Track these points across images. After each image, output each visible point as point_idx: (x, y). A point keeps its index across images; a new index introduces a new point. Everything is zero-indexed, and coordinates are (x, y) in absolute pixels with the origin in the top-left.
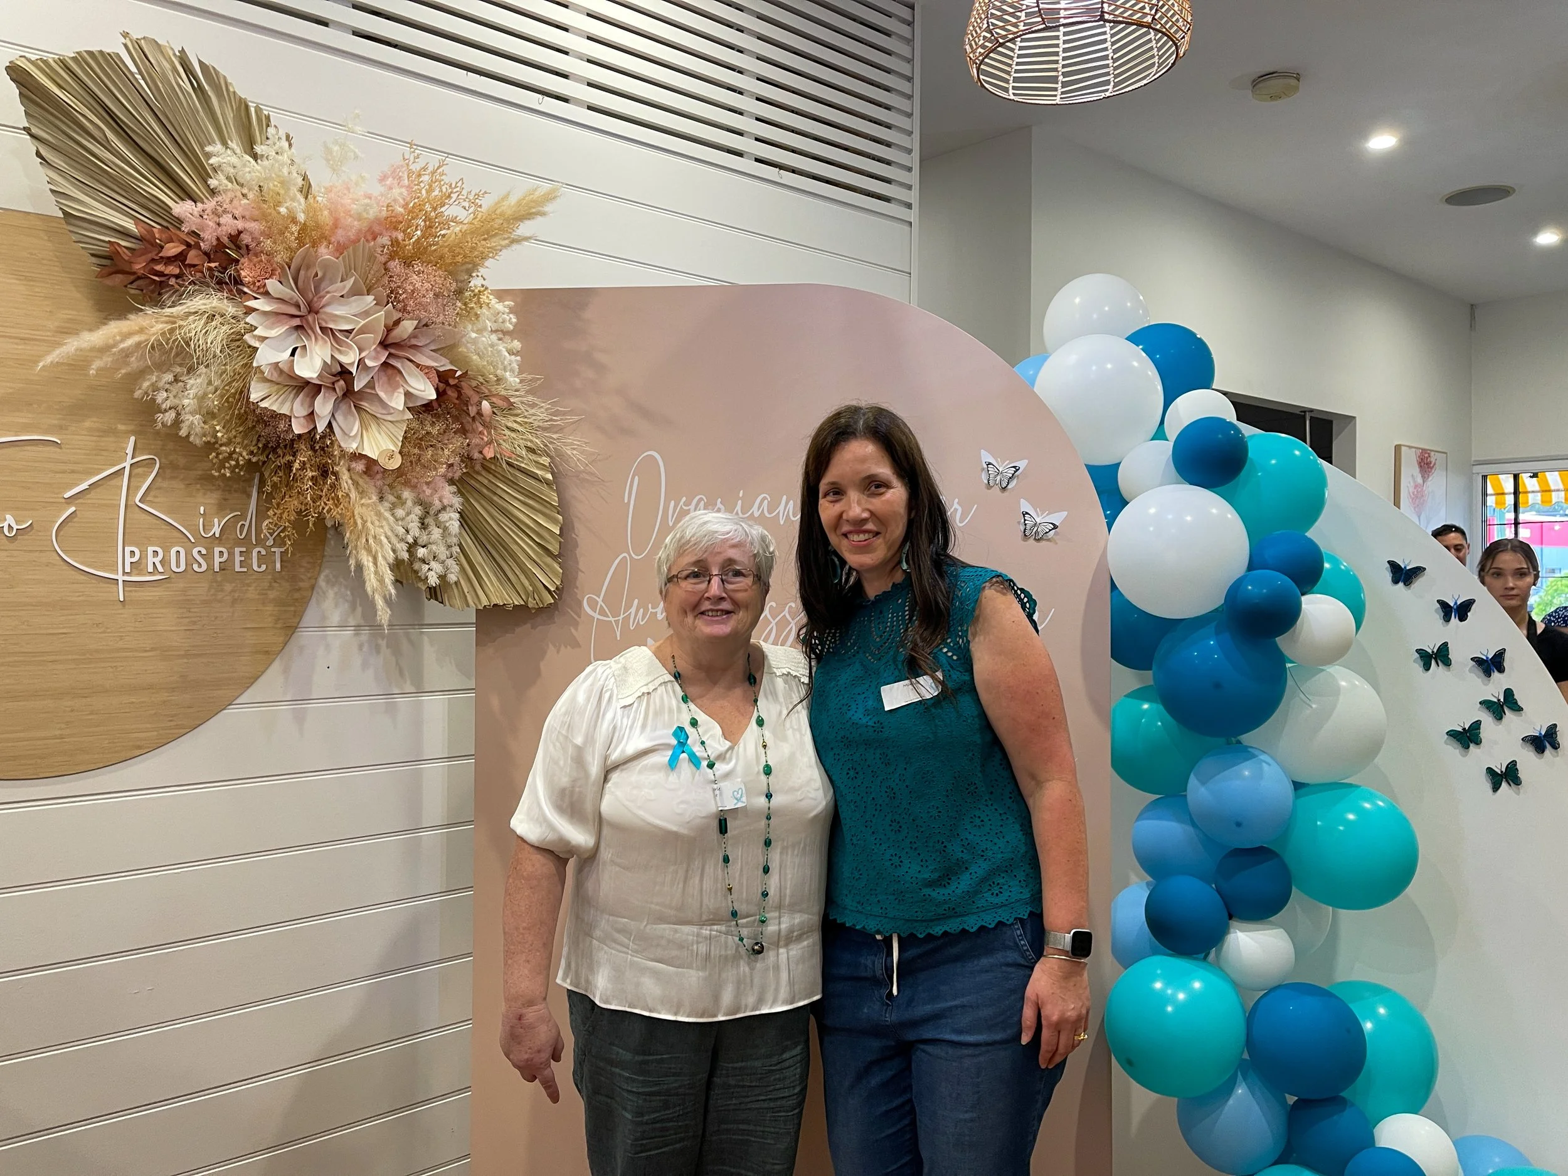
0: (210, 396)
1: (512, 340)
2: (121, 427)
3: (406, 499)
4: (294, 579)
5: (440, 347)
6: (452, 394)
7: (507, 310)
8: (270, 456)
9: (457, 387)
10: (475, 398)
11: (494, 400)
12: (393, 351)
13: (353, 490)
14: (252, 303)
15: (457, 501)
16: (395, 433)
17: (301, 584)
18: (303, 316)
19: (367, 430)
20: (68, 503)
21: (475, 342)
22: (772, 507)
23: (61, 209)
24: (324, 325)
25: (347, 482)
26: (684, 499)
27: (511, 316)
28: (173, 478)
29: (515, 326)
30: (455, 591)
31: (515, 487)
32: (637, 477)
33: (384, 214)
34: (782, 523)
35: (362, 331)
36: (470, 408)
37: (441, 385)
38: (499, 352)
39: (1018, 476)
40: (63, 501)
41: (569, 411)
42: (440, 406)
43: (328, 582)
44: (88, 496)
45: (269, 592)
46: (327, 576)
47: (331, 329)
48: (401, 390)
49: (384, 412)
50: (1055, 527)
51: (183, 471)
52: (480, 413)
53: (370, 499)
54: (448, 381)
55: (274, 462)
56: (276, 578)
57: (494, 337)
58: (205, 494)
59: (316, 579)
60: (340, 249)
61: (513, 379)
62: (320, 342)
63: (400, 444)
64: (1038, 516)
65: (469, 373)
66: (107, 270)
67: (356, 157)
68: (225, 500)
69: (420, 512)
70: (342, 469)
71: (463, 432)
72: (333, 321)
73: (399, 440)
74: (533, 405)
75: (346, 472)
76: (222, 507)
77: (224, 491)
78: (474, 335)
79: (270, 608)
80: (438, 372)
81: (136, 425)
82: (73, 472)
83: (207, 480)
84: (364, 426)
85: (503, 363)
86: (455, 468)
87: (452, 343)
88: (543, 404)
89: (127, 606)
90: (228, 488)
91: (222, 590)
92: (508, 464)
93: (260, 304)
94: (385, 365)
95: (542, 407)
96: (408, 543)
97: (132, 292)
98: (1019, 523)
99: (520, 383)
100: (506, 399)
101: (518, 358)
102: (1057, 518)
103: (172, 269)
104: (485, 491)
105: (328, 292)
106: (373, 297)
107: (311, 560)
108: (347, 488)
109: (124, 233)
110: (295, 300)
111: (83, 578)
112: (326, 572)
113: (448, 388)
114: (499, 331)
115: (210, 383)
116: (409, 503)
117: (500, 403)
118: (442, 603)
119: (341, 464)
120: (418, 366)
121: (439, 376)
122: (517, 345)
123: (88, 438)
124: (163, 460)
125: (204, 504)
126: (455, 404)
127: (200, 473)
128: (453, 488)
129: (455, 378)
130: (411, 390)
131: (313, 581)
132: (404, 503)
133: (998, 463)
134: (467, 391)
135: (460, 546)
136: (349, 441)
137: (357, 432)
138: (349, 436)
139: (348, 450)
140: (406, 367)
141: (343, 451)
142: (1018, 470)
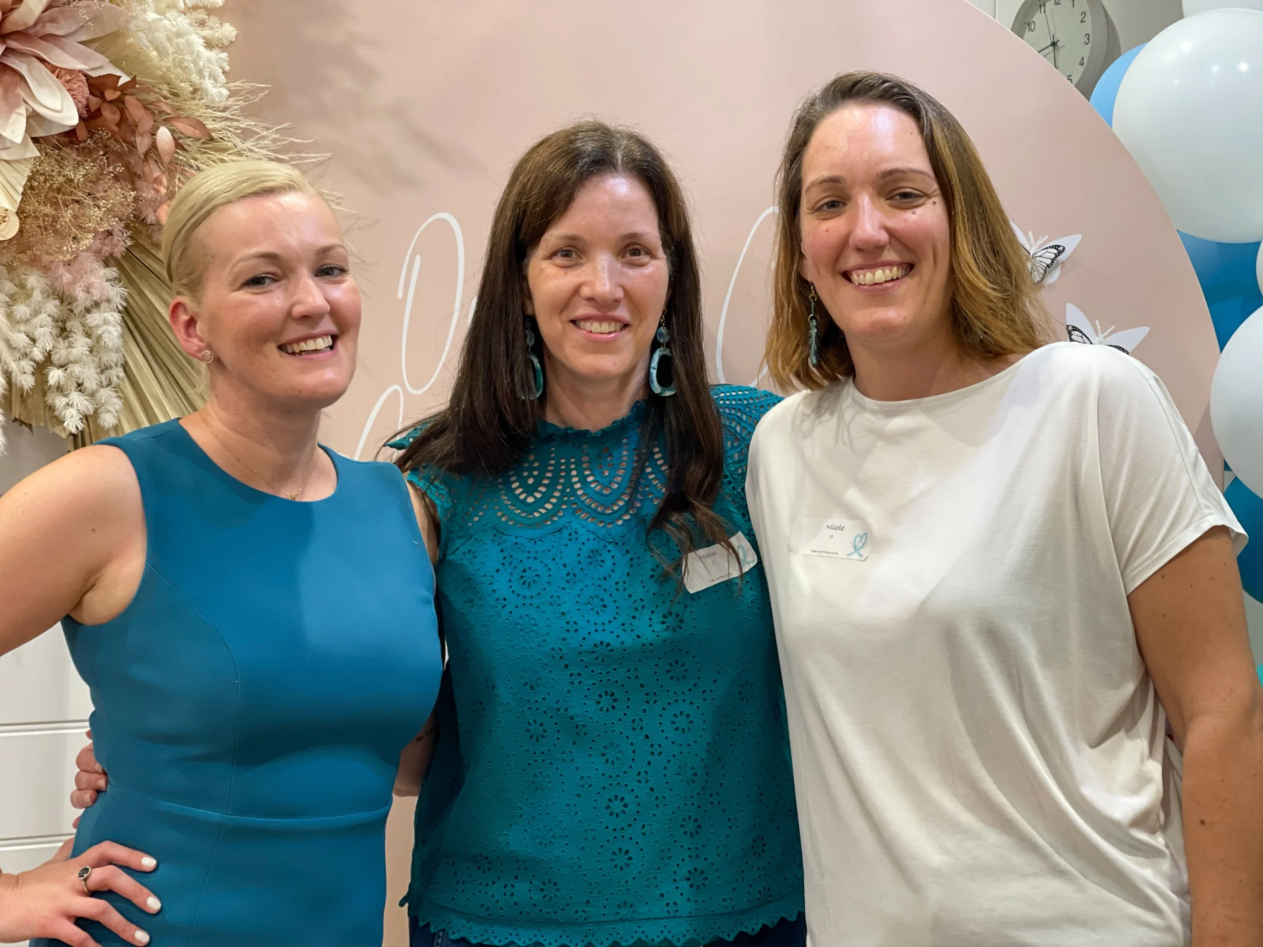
1: (221, 24)
3: (33, 289)
5: (94, 36)
6: (110, 115)
9: (119, 103)
10: (147, 123)
11: (180, 126)
12: (14, 44)
15: (117, 293)
16: (13, 181)
21: (150, 28)
32: (418, 259)
36: (138, 139)
37: (95, 101)
38: (189, 44)
39: (1063, 263)
42: (91, 134)
48: (22, 110)
52: (154, 146)
54: (103, 94)
57: (183, 22)
61: (216, 91)
63: (19, 199)
64: (1097, 335)
65: (137, 78)
69: (55, 310)
71: (132, 177)
73: (17, 192)
74: (246, 134)
78: (151, 16)
80: (86, 75)
85: (196, 64)
86: (116, 238)
87: (114, 30)
88: (265, 133)
95: (264, 137)
96: (35, 361)
99: (229, 97)
100: (201, 125)
101: (224, 55)
102: (1130, 338)
113: (106, 105)
114: (201, 8)
116: (37, 296)
117: (189, 130)
120: (53, 69)
121: (90, 86)
122: (228, 31)
126: (113, 133)
128: (112, 272)
129: (116, 89)
130: (39, 109)
132: (29, 296)
133: (1029, 239)
134: (135, 111)
135: (125, 367)
140: (35, 71)
142: (1060, 253)
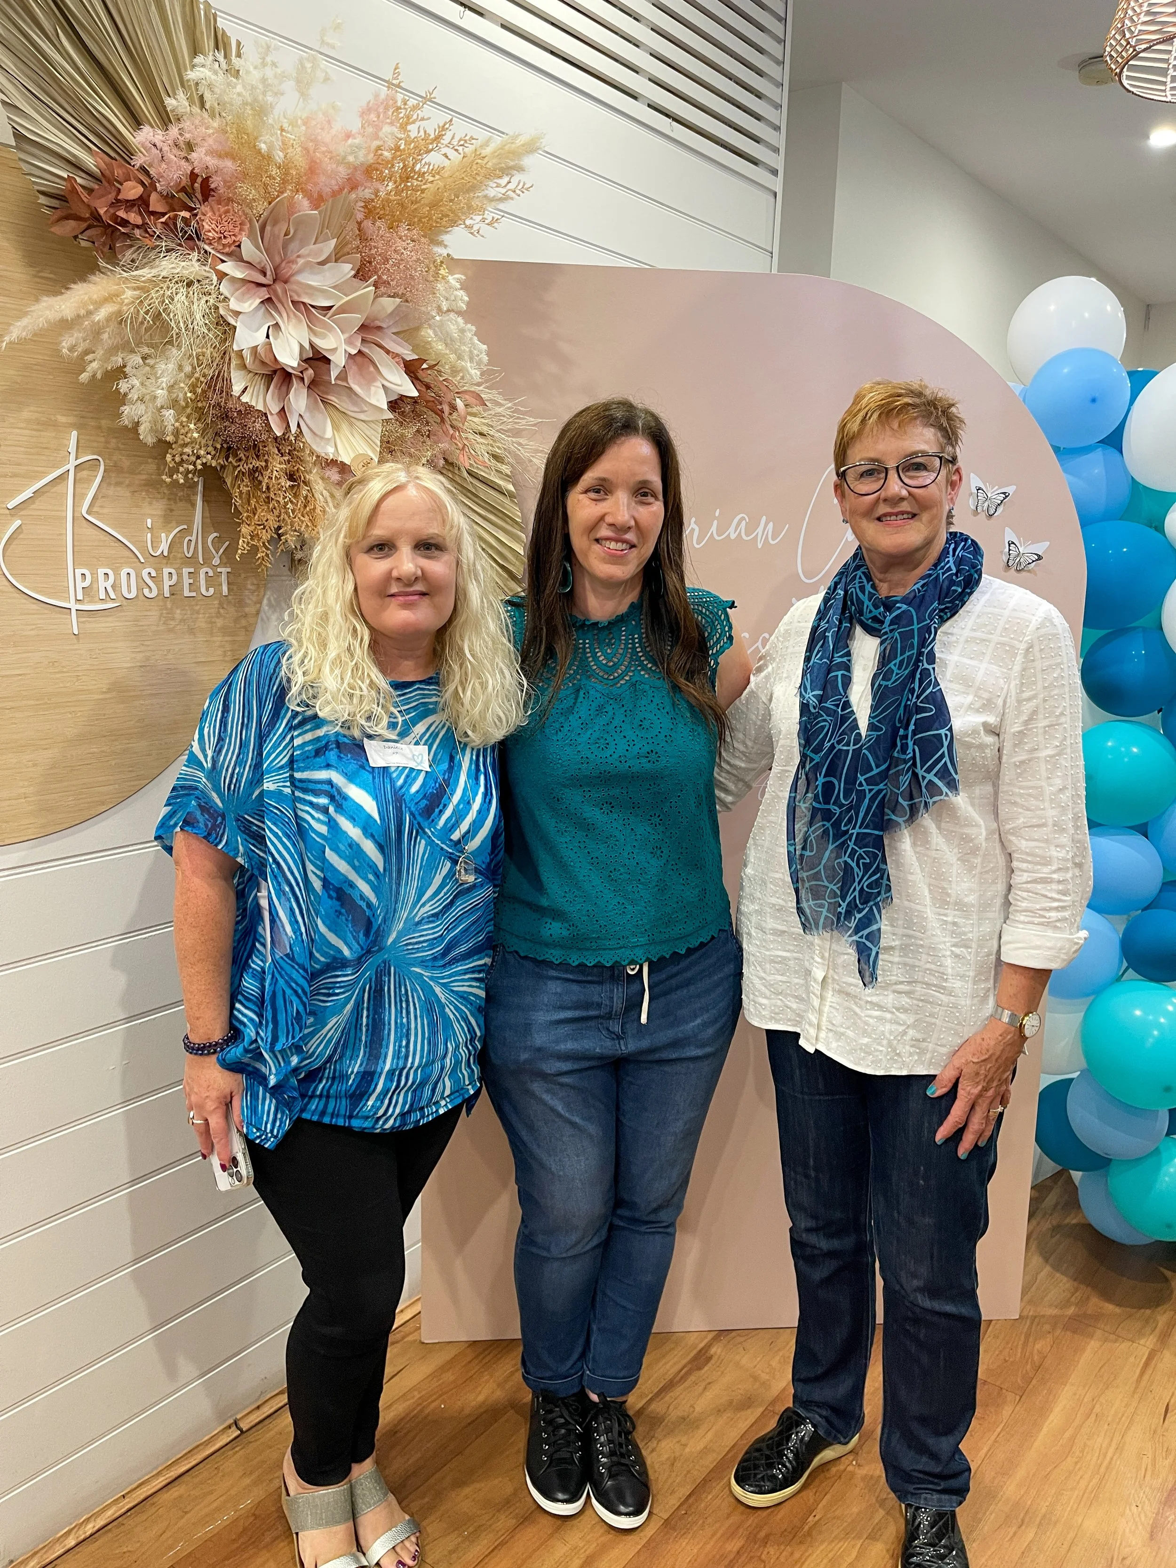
0: (182, 385)
2: (62, 419)
4: (240, 604)
7: (458, 286)
8: (230, 459)
10: (449, 396)
11: (467, 397)
13: (328, 503)
14: (221, 267)
17: (247, 610)
18: (270, 285)
19: (338, 431)
20: (12, 515)
21: (442, 324)
22: (750, 529)
23: (14, 127)
24: (296, 298)
25: (322, 495)
27: (462, 293)
28: (118, 484)
29: (468, 304)
31: (475, 499)
33: (371, 159)
34: (760, 546)
35: (342, 310)
36: (443, 407)
39: (1006, 503)
40: (8, 512)
43: (270, 605)
44: (33, 506)
45: (217, 620)
46: (269, 600)
47: (304, 303)
48: (379, 385)
49: (356, 409)
50: (1040, 558)
51: (127, 475)
55: (235, 467)
56: (223, 601)
58: (150, 503)
59: (261, 603)
60: (317, 201)
61: (475, 373)
62: (294, 321)
63: (379, 450)
64: (1023, 546)
66: (59, 213)
67: (327, 79)
68: (171, 510)
70: (314, 476)
72: (307, 293)
73: (377, 445)
75: (320, 481)
76: (168, 519)
77: (169, 499)
79: (218, 639)
80: (403, 359)
81: (76, 416)
82: (14, 475)
83: (152, 485)
84: (336, 427)
87: (415, 325)
89: (81, 641)
90: (173, 497)
91: (173, 619)
92: (470, 473)
93: (228, 267)
94: (360, 351)
97: (84, 244)
100: (478, 397)
101: (485, 347)
102: (1040, 548)
103: (134, 217)
105: (299, 256)
106: (351, 266)
107: (255, 582)
108: (322, 500)
109: (75, 165)
110: (263, 265)
111: (35, 606)
112: (269, 593)
114: (451, 311)
115: (180, 368)
117: (471, 401)
119: (314, 471)
120: (388, 352)
121: (408, 366)
123: (27, 432)
124: (107, 461)
125: (152, 516)
127: (144, 477)
129: (423, 370)
131: (258, 606)
133: (986, 487)
134: (438, 388)
136: (322, 444)
137: (329, 433)
138: (322, 438)
139: (323, 455)
140: (377, 354)
141: (318, 457)
142: (1007, 497)
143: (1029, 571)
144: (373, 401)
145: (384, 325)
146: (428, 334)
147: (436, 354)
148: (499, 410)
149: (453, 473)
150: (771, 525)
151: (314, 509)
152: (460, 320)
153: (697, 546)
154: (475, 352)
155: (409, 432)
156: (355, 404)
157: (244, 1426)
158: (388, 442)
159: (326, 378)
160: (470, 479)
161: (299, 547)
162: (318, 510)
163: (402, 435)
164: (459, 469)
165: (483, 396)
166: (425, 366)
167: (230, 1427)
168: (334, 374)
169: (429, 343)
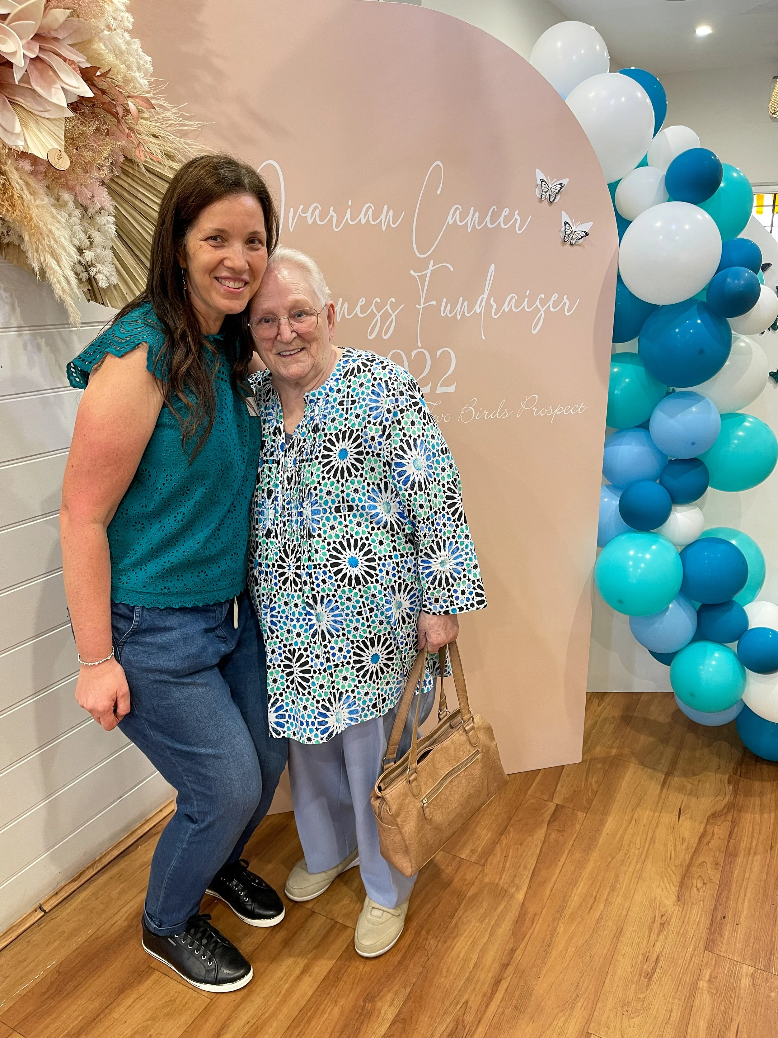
3: (67, 201)
5: (76, 42)
7: (123, 8)
10: (121, 98)
12: (41, 43)
13: (26, 192)
15: (110, 205)
16: (57, 132)
19: (27, 128)
21: (110, 38)
22: (376, 216)
25: (18, 183)
26: (302, 207)
27: (127, 15)
29: (133, 24)
30: (115, 292)
34: (384, 229)
35: (18, 17)
36: (117, 109)
39: (562, 192)
41: (191, 117)
48: (58, 86)
50: (587, 234)
53: (43, 200)
61: (144, 82)
63: (64, 144)
64: (576, 226)
69: (80, 214)
70: (9, 168)
73: (62, 140)
75: (15, 172)
80: (80, 67)
84: (24, 124)
92: (147, 169)
94: (37, 56)
96: (76, 246)
98: (560, 231)
100: (147, 101)
102: (586, 227)
104: (126, 195)
108: (18, 187)
116: (69, 206)
118: (103, 304)
119: (9, 163)
120: (65, 60)
121: (81, 73)
128: (106, 191)
129: (97, 76)
130: (65, 86)
132: (64, 205)
133: (549, 180)
135: (113, 249)
136: (13, 138)
137: (18, 128)
138: (12, 133)
139: (14, 147)
140: (55, 61)
141: (10, 149)
142: (562, 187)
143: (579, 245)
144: (54, 100)
145: (60, 37)
146: (100, 47)
147: (109, 65)
148: (168, 114)
149: (133, 169)
150: (391, 213)
151: (12, 196)
152: (126, 34)
153: (337, 230)
154: (142, 62)
155: (90, 129)
156: (39, 104)
157: (47, 908)
158: (73, 139)
159: (12, 81)
160: (148, 174)
161: (5, 233)
162: (16, 196)
163: (83, 134)
164: (138, 165)
165: (152, 101)
166: (98, 73)
167: (36, 911)
168: (17, 77)
169: (100, 54)
